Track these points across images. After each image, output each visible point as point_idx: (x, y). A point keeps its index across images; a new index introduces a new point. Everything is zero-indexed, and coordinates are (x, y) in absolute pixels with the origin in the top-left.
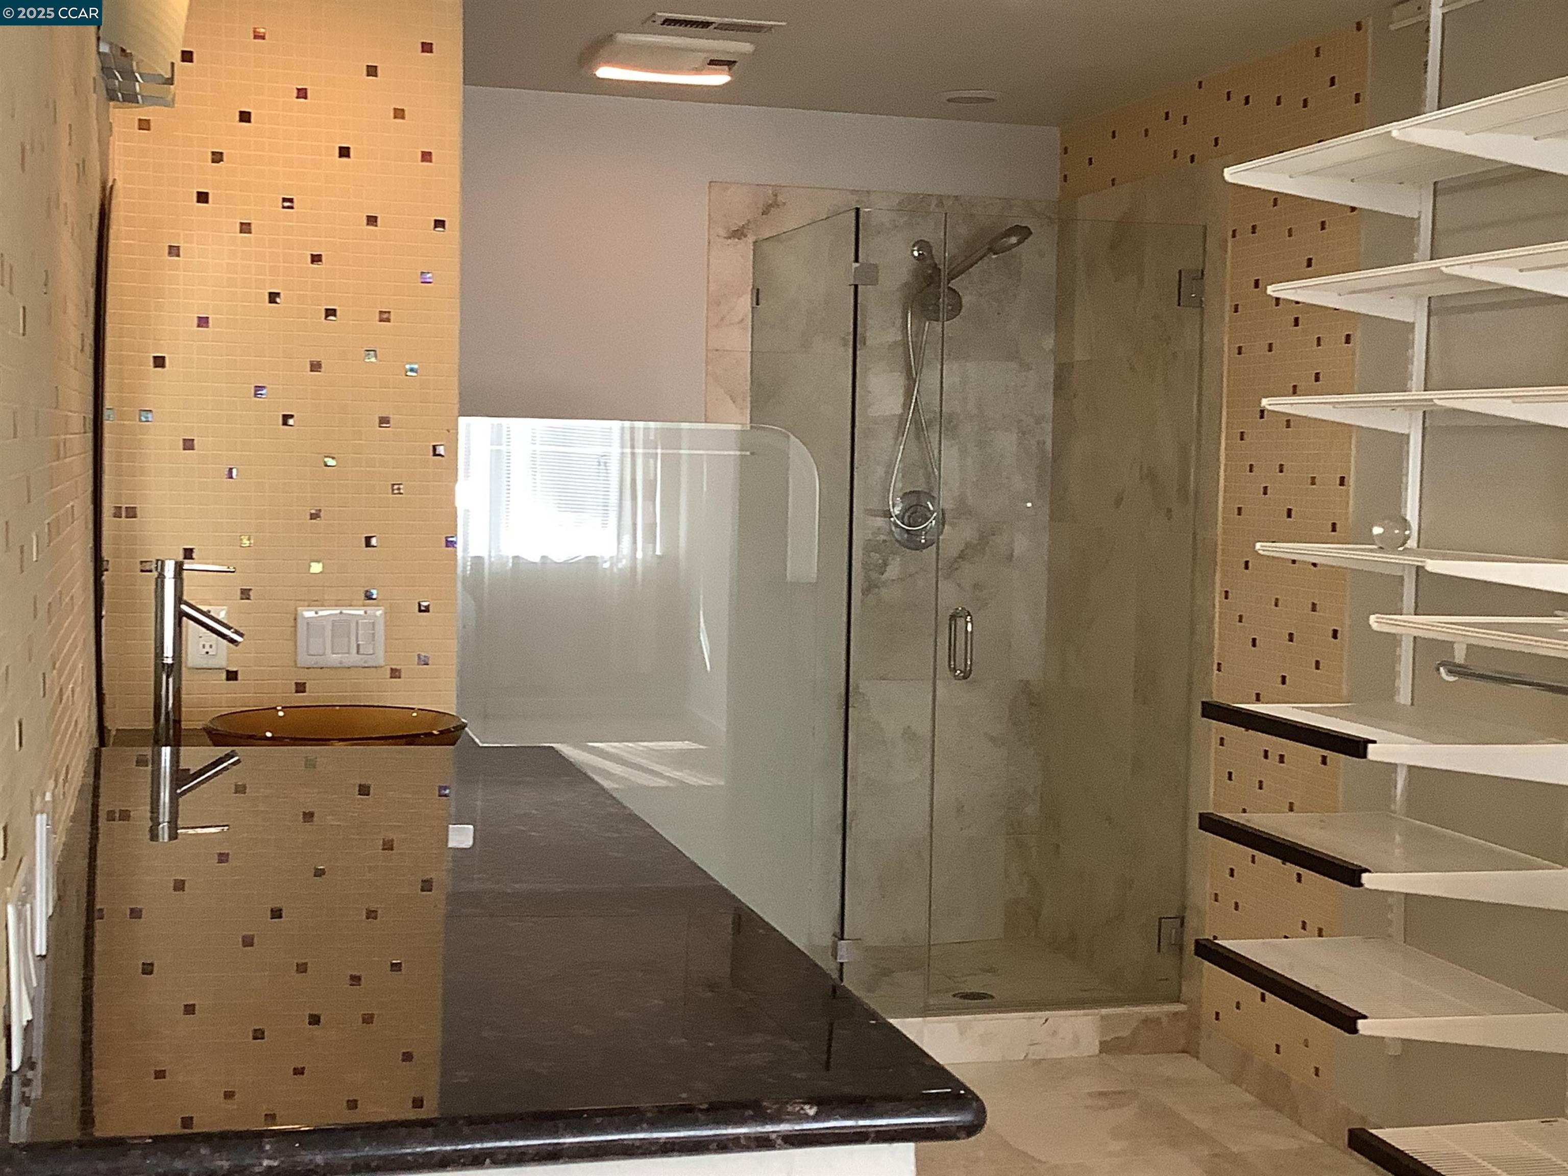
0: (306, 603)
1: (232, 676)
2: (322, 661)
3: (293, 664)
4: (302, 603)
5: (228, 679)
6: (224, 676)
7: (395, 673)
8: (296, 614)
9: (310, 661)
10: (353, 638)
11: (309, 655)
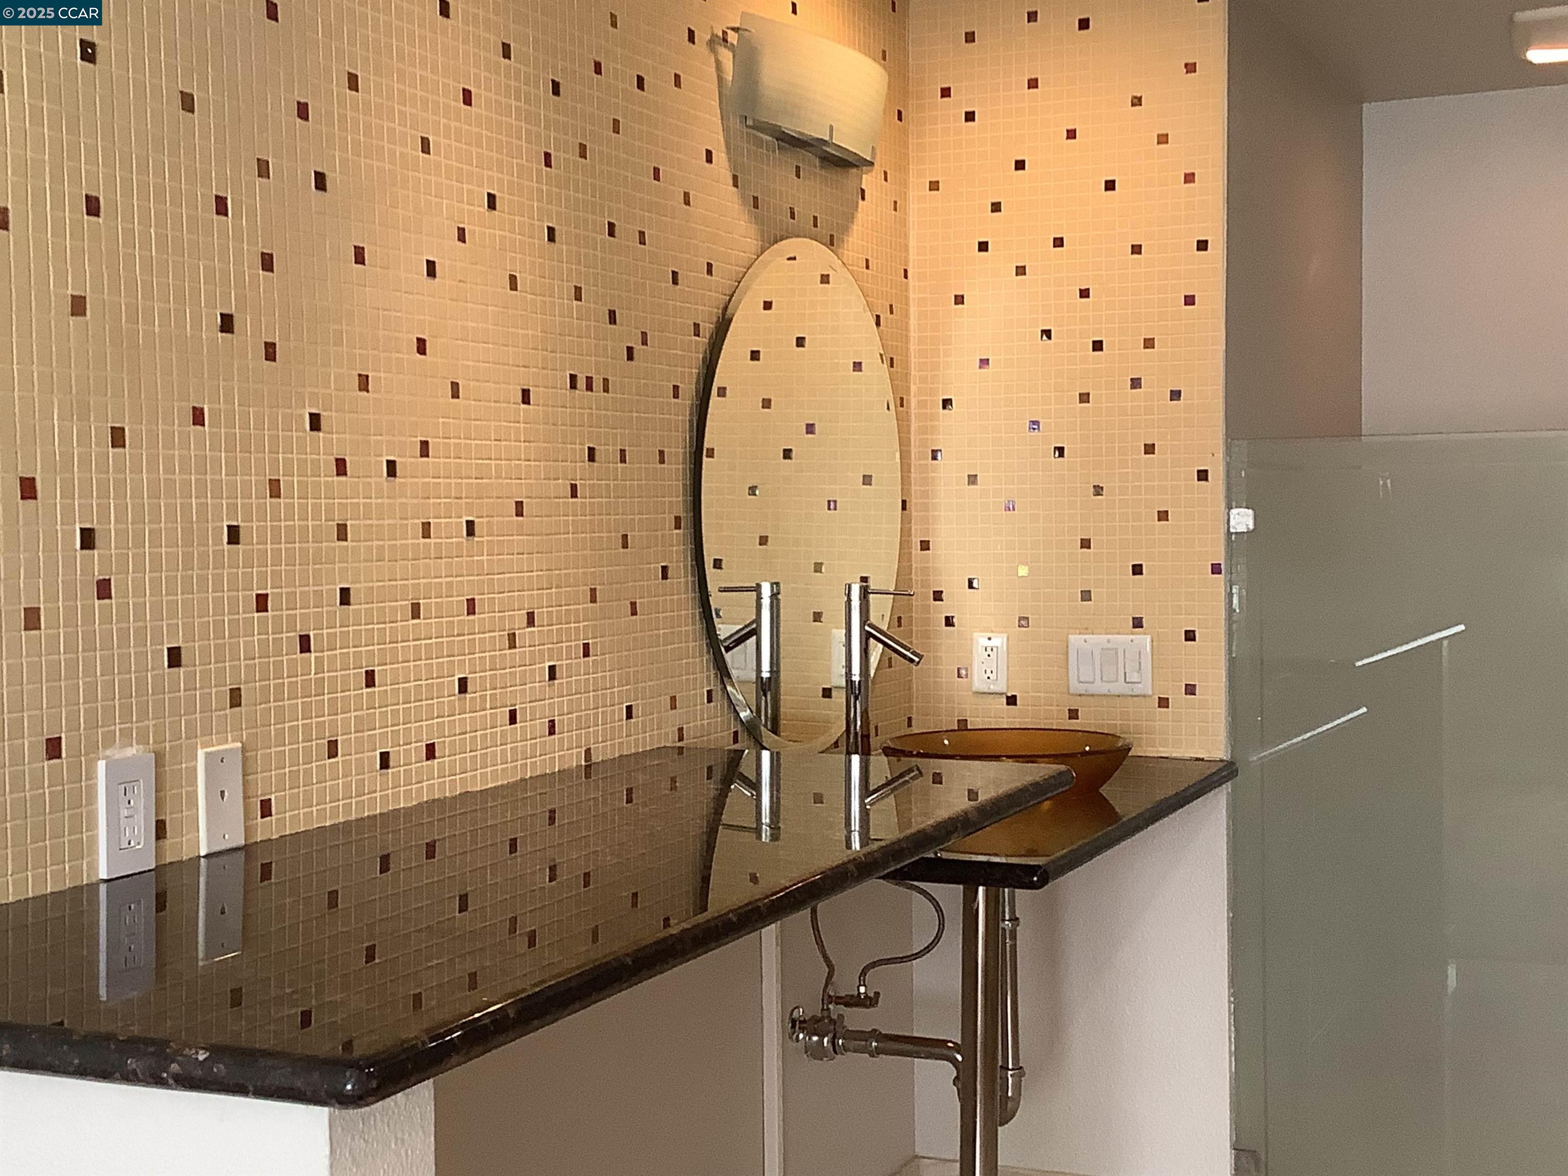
0: (1078, 631)
1: (1012, 700)
2: (1092, 689)
3: (1065, 690)
4: (1073, 631)
5: (1008, 704)
6: (1005, 700)
7: (1163, 703)
8: (1067, 642)
9: (1082, 689)
10: (1121, 665)
11: (1080, 682)
